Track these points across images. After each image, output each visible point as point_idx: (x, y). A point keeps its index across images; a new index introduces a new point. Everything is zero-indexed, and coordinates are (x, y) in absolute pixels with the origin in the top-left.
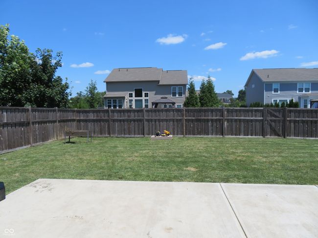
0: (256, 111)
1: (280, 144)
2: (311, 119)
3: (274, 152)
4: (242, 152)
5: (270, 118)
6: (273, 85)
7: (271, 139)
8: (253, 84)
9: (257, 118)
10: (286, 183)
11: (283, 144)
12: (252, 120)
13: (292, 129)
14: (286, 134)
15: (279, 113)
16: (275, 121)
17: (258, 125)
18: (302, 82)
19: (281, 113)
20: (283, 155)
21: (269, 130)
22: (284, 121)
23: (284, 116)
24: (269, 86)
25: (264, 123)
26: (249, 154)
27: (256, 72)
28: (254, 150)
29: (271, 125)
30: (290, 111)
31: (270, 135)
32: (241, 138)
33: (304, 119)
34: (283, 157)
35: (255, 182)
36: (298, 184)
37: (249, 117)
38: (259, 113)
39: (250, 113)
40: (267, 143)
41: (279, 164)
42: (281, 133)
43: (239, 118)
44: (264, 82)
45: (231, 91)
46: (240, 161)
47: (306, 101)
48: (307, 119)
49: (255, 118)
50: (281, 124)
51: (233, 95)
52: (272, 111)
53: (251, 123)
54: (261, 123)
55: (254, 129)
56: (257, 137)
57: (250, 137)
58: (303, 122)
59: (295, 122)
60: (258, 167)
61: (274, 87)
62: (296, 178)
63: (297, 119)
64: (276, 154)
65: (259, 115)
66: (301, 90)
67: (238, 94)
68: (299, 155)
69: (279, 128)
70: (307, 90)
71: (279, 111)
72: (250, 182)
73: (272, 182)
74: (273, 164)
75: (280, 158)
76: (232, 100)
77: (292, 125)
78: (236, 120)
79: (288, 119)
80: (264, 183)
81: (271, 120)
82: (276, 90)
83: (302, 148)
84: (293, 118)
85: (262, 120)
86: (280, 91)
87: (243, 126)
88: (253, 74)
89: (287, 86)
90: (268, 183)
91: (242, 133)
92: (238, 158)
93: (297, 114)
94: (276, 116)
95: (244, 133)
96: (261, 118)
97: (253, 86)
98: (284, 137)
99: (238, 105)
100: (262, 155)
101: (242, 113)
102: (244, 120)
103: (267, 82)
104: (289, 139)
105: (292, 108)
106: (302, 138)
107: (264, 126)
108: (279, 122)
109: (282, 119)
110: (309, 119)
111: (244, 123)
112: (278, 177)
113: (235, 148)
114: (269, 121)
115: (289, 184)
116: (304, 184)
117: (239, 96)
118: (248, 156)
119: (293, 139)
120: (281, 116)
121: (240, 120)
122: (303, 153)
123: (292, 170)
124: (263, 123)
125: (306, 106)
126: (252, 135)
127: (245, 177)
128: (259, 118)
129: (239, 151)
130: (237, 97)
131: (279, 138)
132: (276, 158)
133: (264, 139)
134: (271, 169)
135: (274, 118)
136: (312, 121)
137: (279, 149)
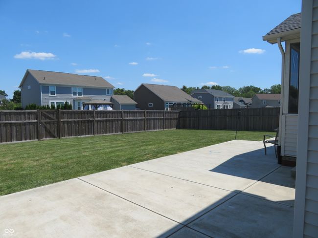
0: (29, 113)
1: (54, 144)
2: (81, 119)
3: (46, 154)
4: (11, 160)
5: (44, 120)
6: (50, 87)
7: (47, 141)
8: (28, 85)
9: (31, 121)
10: (53, 183)
11: (56, 145)
12: (25, 123)
13: (66, 129)
14: (61, 135)
15: (53, 115)
16: (49, 123)
17: (32, 128)
18: (76, 87)
19: (55, 115)
20: (55, 155)
21: (44, 132)
22: (58, 122)
23: (58, 118)
24: (46, 89)
25: (39, 126)
26: (19, 161)
27: (31, 72)
28: (25, 155)
29: (46, 128)
30: (63, 113)
31: (46, 138)
32: (13, 144)
33: (75, 120)
34: (54, 157)
35: (21, 190)
36: (64, 180)
37: (21, 120)
38: (33, 116)
39: (23, 116)
40: (41, 146)
41: (49, 165)
42: (56, 133)
43: (10, 122)
44: (41, 84)
45: (4, 91)
46: (7, 170)
47: (79, 104)
48: (78, 119)
49: (29, 121)
50: (56, 125)
51: (7, 96)
52: (46, 113)
53: (23, 127)
54: (35, 125)
55: (28, 132)
56: (31, 140)
57: (23, 141)
58: (75, 122)
59: (68, 122)
60: (27, 173)
61: (51, 89)
62: (63, 175)
63: (70, 120)
64: (48, 156)
65: (33, 118)
66: (75, 94)
67: (13, 95)
68: (69, 153)
69: (54, 130)
70: (80, 94)
71: (53, 113)
72: (15, 191)
73: (40, 185)
74: (43, 165)
75: (52, 159)
76: (4, 101)
77: (66, 125)
78: (5, 125)
79: (62, 120)
80: (31, 188)
81: (45, 122)
82: (53, 93)
83: (72, 146)
84: (66, 120)
85: (37, 123)
86: (57, 93)
87: (15, 130)
88: (28, 74)
89: (63, 89)
90: (35, 186)
91: (15, 138)
92: (5, 167)
93: (69, 115)
94: (50, 118)
95: (17, 138)
96: (36, 121)
97: (29, 87)
98: (59, 138)
99: (13, 107)
100: (33, 159)
101: (13, 116)
102: (15, 123)
103: (43, 84)
104: (63, 139)
105: (64, 110)
106: (75, 137)
107: (39, 129)
108: (54, 124)
109: (56, 120)
110: (79, 119)
111: (16, 127)
112: (46, 179)
113: (3, 157)
114: (44, 123)
115: (56, 182)
116: (69, 179)
117: (14, 97)
118: (17, 163)
119: (66, 139)
120: (55, 118)
121: (11, 124)
122: (73, 150)
123: (61, 168)
124: (37, 126)
125: (79, 108)
126: (26, 140)
127: (9, 187)
128: (33, 121)
129: (7, 159)
130: (12, 98)
131: (53, 139)
132: (47, 160)
133: (39, 142)
134: (41, 171)
135: (48, 120)
136: (81, 121)
137: (52, 150)
